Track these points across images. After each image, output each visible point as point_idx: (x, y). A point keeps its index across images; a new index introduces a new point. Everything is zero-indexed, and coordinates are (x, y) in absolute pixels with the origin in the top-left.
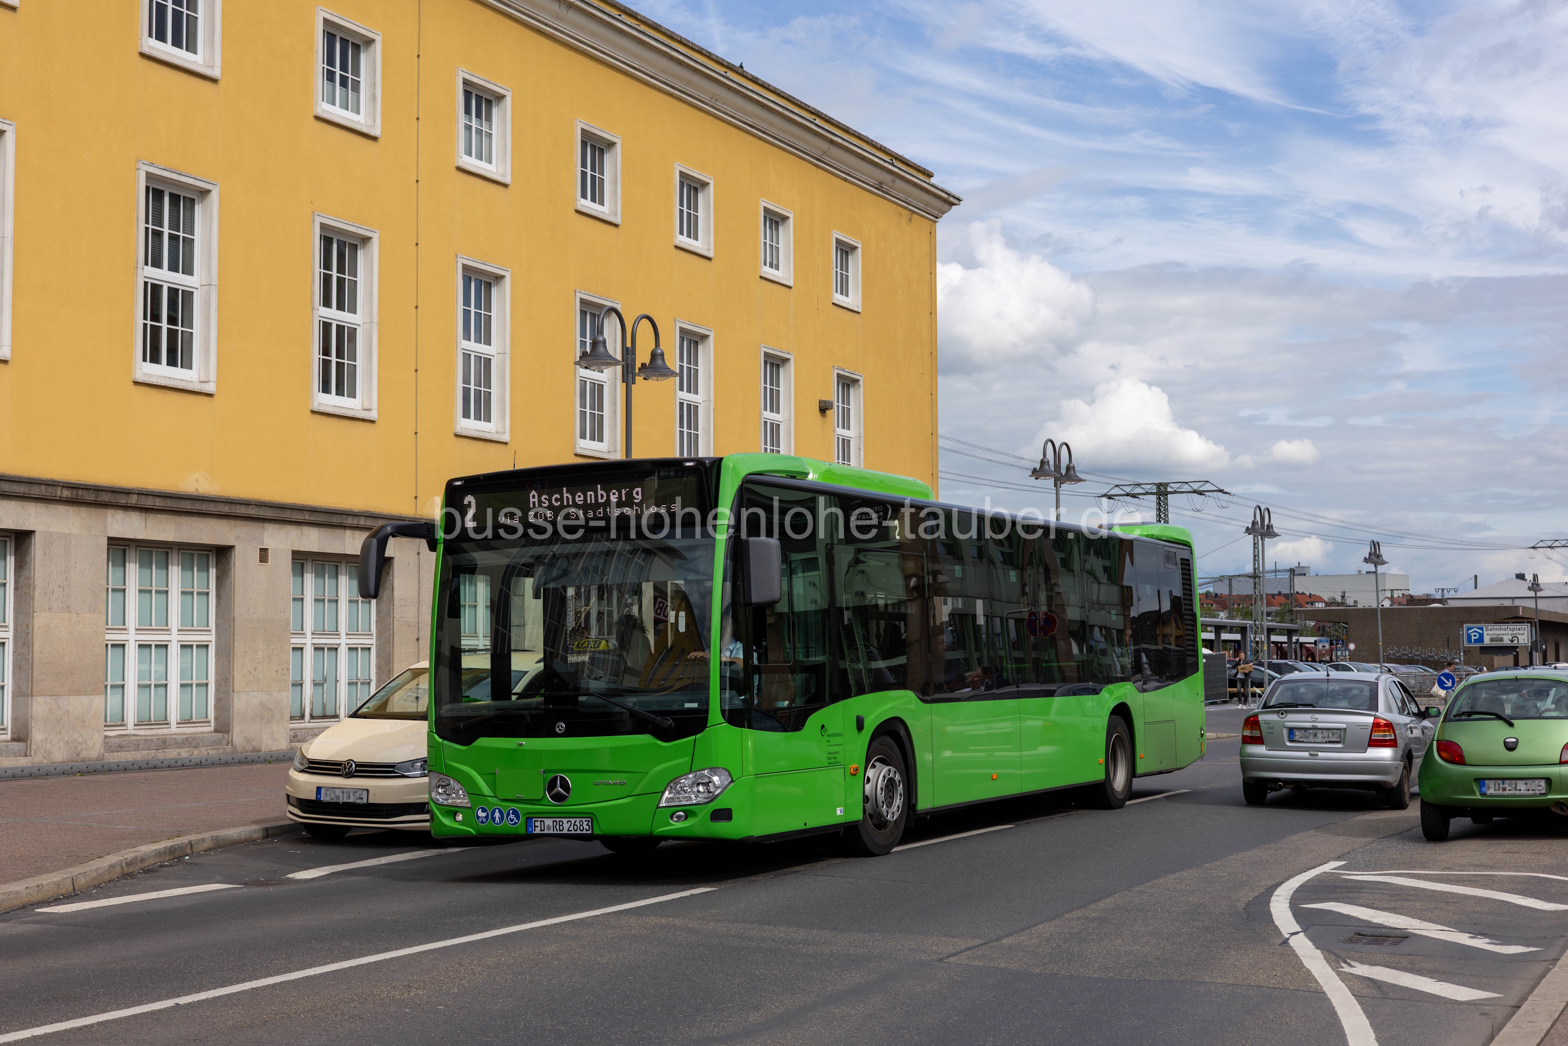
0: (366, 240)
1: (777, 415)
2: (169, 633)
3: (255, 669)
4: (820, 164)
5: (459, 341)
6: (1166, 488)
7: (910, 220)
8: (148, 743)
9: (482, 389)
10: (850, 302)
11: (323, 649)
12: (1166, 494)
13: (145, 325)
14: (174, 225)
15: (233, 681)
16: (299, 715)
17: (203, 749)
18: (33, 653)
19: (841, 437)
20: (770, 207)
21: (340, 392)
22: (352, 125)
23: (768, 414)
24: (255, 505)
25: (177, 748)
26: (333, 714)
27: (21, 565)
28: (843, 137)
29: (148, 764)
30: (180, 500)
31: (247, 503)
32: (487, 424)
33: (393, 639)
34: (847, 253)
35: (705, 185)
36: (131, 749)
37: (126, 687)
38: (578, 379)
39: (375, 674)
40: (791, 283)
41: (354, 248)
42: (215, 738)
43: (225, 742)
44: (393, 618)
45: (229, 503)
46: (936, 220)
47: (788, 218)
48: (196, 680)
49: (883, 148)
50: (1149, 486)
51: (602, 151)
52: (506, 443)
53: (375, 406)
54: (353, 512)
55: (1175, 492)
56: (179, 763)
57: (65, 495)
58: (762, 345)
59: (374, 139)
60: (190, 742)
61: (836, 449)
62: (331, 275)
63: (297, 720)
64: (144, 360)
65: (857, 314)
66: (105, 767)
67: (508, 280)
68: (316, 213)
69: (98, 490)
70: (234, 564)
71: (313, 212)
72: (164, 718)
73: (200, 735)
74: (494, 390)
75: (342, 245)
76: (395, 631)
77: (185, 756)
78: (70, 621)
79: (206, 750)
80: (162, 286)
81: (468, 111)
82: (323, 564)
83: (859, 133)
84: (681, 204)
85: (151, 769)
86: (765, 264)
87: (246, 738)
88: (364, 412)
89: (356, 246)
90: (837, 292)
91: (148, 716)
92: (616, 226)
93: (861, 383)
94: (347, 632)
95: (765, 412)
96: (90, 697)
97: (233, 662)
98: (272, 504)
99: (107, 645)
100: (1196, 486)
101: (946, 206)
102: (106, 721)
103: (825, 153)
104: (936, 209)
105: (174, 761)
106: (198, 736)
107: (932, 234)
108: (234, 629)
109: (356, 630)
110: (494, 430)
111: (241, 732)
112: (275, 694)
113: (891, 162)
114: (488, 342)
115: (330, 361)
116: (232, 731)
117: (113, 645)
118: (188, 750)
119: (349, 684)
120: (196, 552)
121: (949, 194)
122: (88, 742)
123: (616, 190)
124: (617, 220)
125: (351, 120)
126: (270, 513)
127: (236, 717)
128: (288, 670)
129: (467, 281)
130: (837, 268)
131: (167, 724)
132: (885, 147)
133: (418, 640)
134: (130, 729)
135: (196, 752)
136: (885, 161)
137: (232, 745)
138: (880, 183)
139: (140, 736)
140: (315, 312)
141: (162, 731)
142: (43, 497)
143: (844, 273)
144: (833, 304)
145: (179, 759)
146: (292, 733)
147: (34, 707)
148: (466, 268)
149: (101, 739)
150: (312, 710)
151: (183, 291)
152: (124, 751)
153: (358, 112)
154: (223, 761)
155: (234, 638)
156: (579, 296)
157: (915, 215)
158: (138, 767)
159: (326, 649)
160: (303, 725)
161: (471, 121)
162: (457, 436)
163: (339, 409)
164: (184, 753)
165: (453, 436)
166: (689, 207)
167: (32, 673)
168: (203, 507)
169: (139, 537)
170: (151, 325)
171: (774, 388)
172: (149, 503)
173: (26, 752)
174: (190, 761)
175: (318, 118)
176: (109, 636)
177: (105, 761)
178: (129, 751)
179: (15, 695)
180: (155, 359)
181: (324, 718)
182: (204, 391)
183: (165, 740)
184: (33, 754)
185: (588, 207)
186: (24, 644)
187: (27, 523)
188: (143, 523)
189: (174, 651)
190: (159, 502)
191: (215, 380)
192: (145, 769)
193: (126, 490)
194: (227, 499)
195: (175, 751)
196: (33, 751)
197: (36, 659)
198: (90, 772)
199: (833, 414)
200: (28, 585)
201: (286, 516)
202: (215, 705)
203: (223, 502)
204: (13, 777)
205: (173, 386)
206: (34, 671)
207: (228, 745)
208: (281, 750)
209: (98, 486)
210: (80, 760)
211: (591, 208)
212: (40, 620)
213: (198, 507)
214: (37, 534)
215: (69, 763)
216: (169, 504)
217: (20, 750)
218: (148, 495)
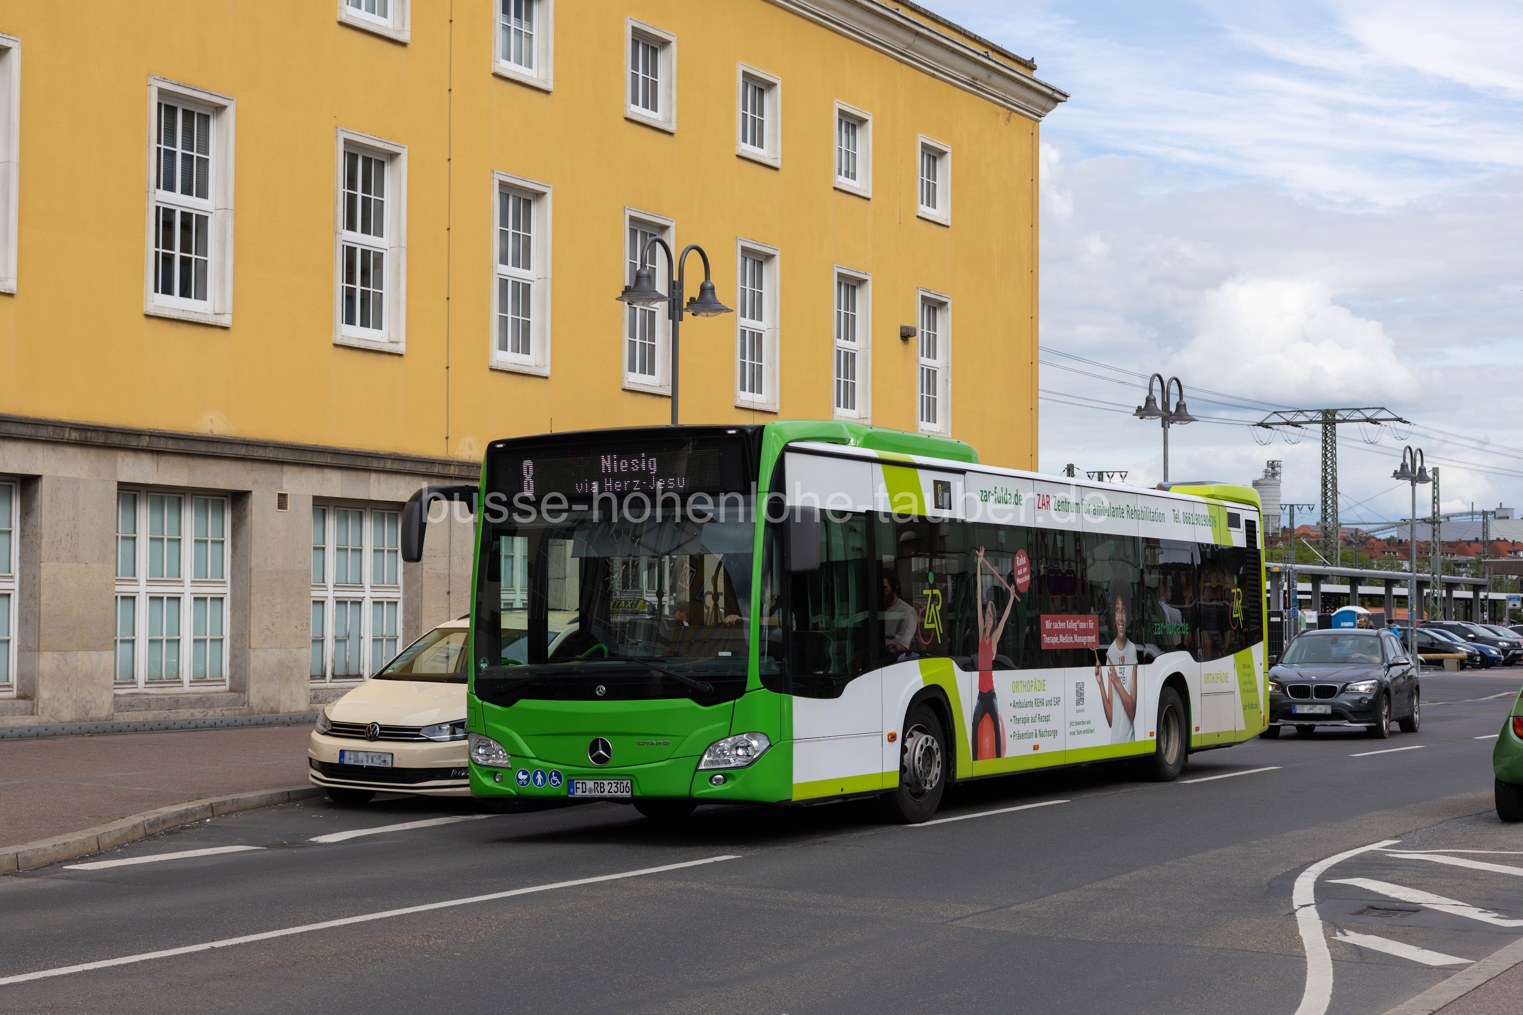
0: (393, 156)
1: (853, 343)
2: (182, 584)
3: (273, 624)
4: (905, 58)
5: (494, 265)
6: (1334, 416)
7: (1009, 120)
8: (161, 702)
9: (521, 318)
10: (938, 215)
11: (346, 602)
12: (1334, 422)
13: (157, 253)
14: (188, 144)
15: (250, 637)
16: (320, 674)
17: (218, 710)
18: (40, 605)
19: (925, 367)
20: (845, 109)
21: (365, 323)
22: (379, 30)
23: (842, 343)
24: (273, 447)
25: (191, 708)
26: (356, 673)
27: (27, 511)
28: (931, 28)
29: (159, 725)
30: (194, 441)
31: (264, 445)
32: (526, 356)
33: (422, 593)
34: (934, 158)
35: (771, 86)
36: (142, 708)
37: (136, 642)
39: (402, 630)
40: (868, 195)
41: (380, 165)
42: (231, 698)
43: (241, 702)
44: (422, 569)
45: (245, 444)
46: (1039, 119)
47: (866, 121)
48: (210, 635)
49: (977, 38)
50: (1315, 414)
51: (655, 51)
52: (546, 378)
53: (403, 338)
55: (1345, 420)
56: (192, 725)
57: (73, 438)
58: (835, 264)
59: (403, 44)
60: (203, 701)
61: (918, 382)
62: (356, 195)
63: (317, 679)
64: (156, 291)
65: (945, 228)
66: (115, 727)
67: (549, 198)
68: (341, 127)
69: (108, 432)
70: (251, 510)
71: (337, 127)
72: (176, 677)
73: (215, 695)
74: (534, 319)
75: (367, 161)
76: (424, 584)
77: (198, 717)
78: (78, 571)
79: (221, 711)
80: (174, 211)
81: (506, 10)
82: (346, 511)
83: (950, 23)
84: (745, 109)
85: (164, 730)
86: (839, 174)
88: (391, 344)
89: (382, 162)
90: (922, 203)
91: (159, 674)
92: (671, 134)
93: (949, 306)
94: (372, 585)
95: (838, 340)
96: (100, 652)
97: (250, 615)
98: (292, 446)
99: (116, 597)
100: (1368, 413)
101: (1051, 103)
102: (115, 679)
103: (909, 46)
104: (1038, 106)
105: (188, 722)
106: (212, 695)
107: (1031, 137)
108: (251, 582)
109: (381, 582)
110: (533, 363)
111: (259, 692)
112: (294, 651)
113: (986, 54)
114: (527, 266)
115: (355, 289)
116: (249, 690)
117: (122, 597)
118: (201, 710)
119: (374, 640)
120: (210, 498)
121: (1053, 90)
122: (97, 701)
123: (671, 94)
124: (672, 128)
125: (378, 25)
126: (289, 456)
127: (252, 676)
128: (308, 625)
129: (504, 197)
130: (923, 175)
131: (180, 682)
132: (980, 38)
133: (448, 593)
134: (141, 687)
135: (210, 713)
136: (979, 54)
137: (248, 706)
138: (972, 78)
139: (152, 694)
140: (339, 236)
141: (175, 690)
142: (50, 439)
143: (931, 181)
144: (917, 216)
145: (192, 720)
146: (313, 693)
147: (41, 663)
148: (502, 184)
149: (111, 698)
150: (333, 668)
151: (196, 215)
152: (134, 711)
153: (385, 15)
154: (238, 723)
155: (251, 591)
156: (628, 213)
157: (1014, 114)
158: (149, 728)
159: (349, 603)
160: (323, 685)
161: (509, 22)
162: (492, 370)
163: (364, 342)
164: (198, 714)
165: (488, 371)
166: (753, 111)
167: (39, 627)
168: (218, 449)
169: (151, 481)
170: (163, 253)
171: (849, 313)
172: (161, 446)
173: (32, 711)
174: (204, 723)
175: (341, 24)
176: (118, 588)
177: (115, 721)
178: (140, 711)
179: (21, 650)
180: (167, 290)
181: (347, 678)
182: (219, 325)
183: (178, 700)
184: (40, 713)
185: (639, 114)
186: (31, 596)
187: (34, 467)
188: (155, 466)
189: (187, 603)
190: (172, 444)
191: (231, 312)
192: (157, 730)
193: (137, 431)
194: (244, 441)
195: (188, 712)
196: (40, 709)
197: (43, 612)
198: (99, 733)
199: (916, 341)
200: (35, 533)
201: (306, 459)
202: (230, 662)
203: (239, 444)
204: (21, 737)
205: (186, 319)
206: (41, 625)
207: (243, 706)
208: (301, 711)
209: (107, 428)
210: (88, 720)
211: (642, 115)
212: (47, 571)
213: (213, 449)
214: (44, 478)
215: (78, 723)
216: (182, 446)
217: (26, 708)
218: (160, 436)
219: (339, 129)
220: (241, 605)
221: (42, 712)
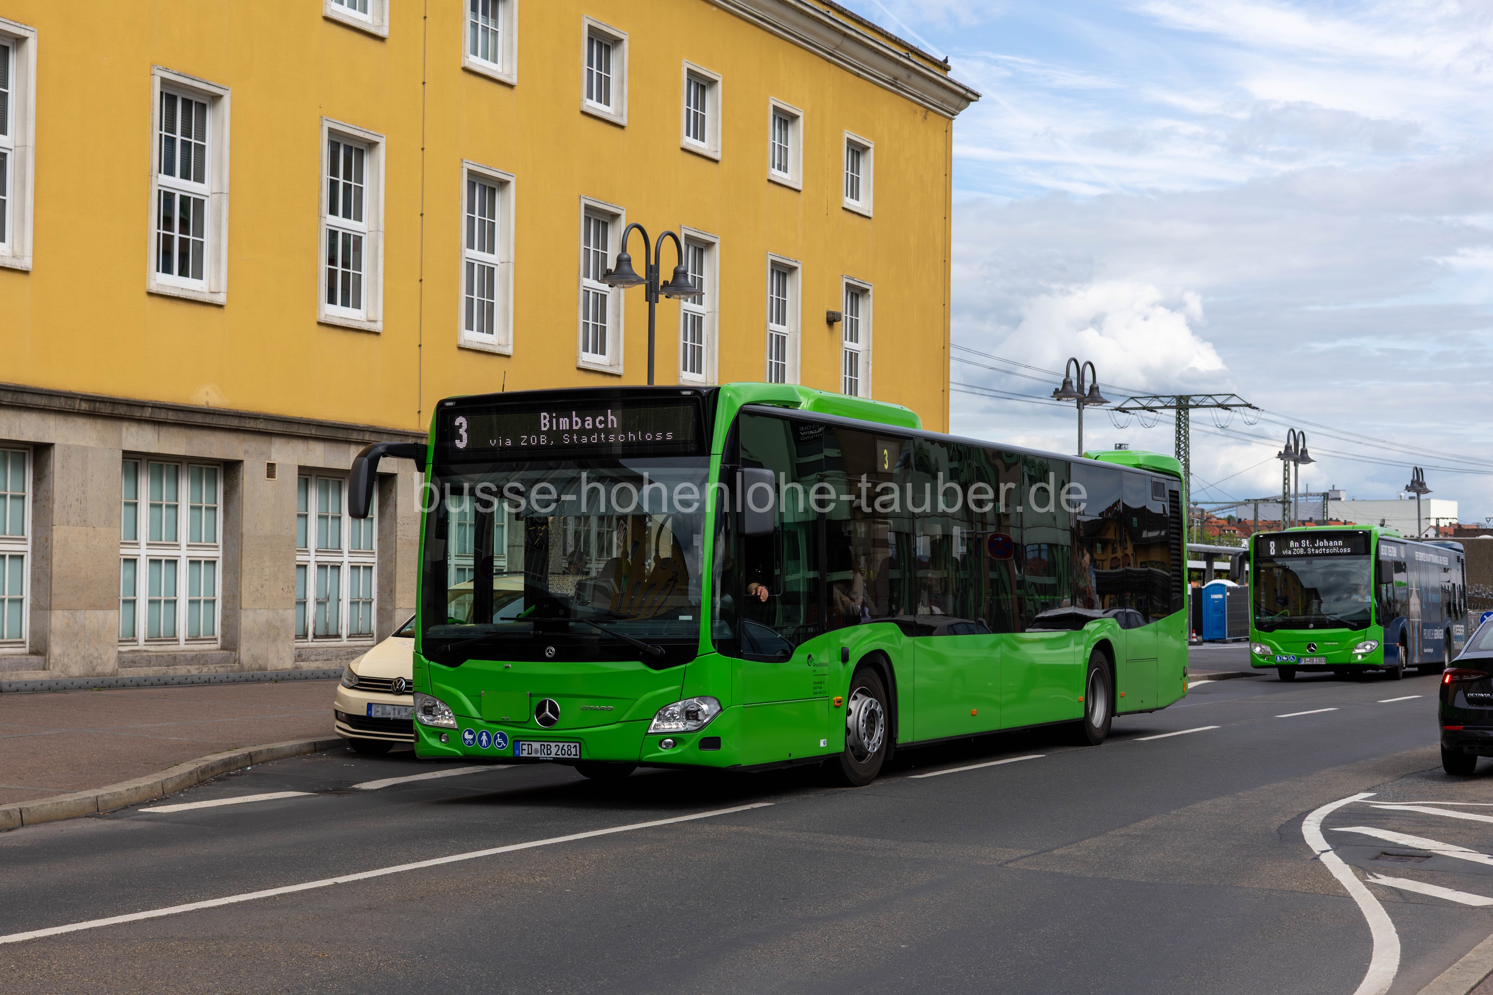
0: (372, 145)
1: (783, 327)
2: (179, 548)
3: (262, 586)
4: (833, 59)
5: (463, 249)
6: (1187, 402)
7: (925, 118)
8: (160, 659)
9: (485, 299)
10: (861, 207)
12: (1187, 408)
13: (159, 234)
14: (186, 132)
15: (241, 598)
16: (303, 634)
17: (212, 667)
18: (52, 566)
19: (848, 351)
20: (779, 105)
21: (345, 303)
22: (361, 25)
23: (774, 326)
24: (264, 419)
25: (187, 665)
26: (335, 634)
27: (40, 477)
28: (857, 30)
29: (159, 680)
30: (192, 414)
31: (255, 417)
32: (490, 335)
33: (396, 558)
34: (858, 153)
35: (713, 82)
36: (143, 665)
37: (137, 602)
38: (582, 289)
39: (376, 593)
40: (799, 187)
41: (360, 153)
42: (223, 655)
43: (232, 660)
44: (396, 536)
45: (238, 416)
46: (953, 117)
47: (797, 117)
48: (204, 596)
49: (898, 40)
50: (1169, 399)
51: (608, 49)
52: (508, 356)
53: (380, 317)
54: (358, 427)
55: (1197, 406)
56: (189, 680)
57: (83, 408)
58: (769, 253)
59: (382, 39)
60: (199, 659)
61: (844, 364)
62: (338, 181)
63: (300, 639)
64: (158, 270)
65: (867, 220)
66: (119, 682)
67: (512, 186)
68: (324, 118)
69: (115, 403)
70: (243, 479)
71: (322, 117)
72: (172, 634)
73: (209, 653)
74: (498, 301)
75: (349, 150)
76: (398, 550)
77: (194, 674)
78: (87, 535)
79: (214, 668)
80: (174, 194)
81: (474, 8)
82: (326, 480)
83: (873, 25)
84: (689, 104)
85: (163, 685)
86: (774, 167)
87: (253, 656)
88: (369, 323)
89: (362, 151)
90: (847, 196)
91: (157, 632)
92: (622, 127)
93: (871, 293)
94: (350, 550)
95: (771, 324)
96: (104, 612)
97: (241, 576)
98: (280, 418)
99: (120, 560)
100: (1220, 400)
101: (964, 102)
102: (119, 637)
103: (837, 47)
104: (952, 105)
105: (185, 678)
106: (206, 653)
107: (948, 132)
108: (242, 546)
109: (357, 547)
110: (496, 342)
111: (249, 650)
112: (281, 611)
113: (907, 56)
114: (492, 251)
115: (336, 270)
116: (240, 649)
117: (125, 560)
118: (198, 666)
119: (352, 603)
120: (204, 466)
121: (966, 90)
122: (103, 657)
123: (623, 89)
124: (623, 121)
125: (360, 21)
126: (278, 428)
127: (243, 635)
128: (293, 587)
129: (471, 185)
130: (847, 170)
131: (176, 640)
132: (900, 40)
134: (141, 645)
135: (205, 669)
136: (899, 53)
137: (239, 663)
138: (894, 78)
139: (153, 652)
140: (323, 220)
141: (171, 648)
142: (62, 409)
143: (855, 175)
144: (844, 208)
145: (189, 676)
146: (297, 652)
147: (53, 621)
148: (471, 173)
149: (115, 654)
150: (315, 629)
151: (194, 198)
152: (136, 667)
153: (366, 12)
154: (230, 679)
155: (242, 555)
156: (583, 201)
157: (930, 112)
158: (150, 684)
159: (329, 567)
160: (306, 645)
161: (477, 19)
162: (460, 348)
163: (345, 320)
164: (194, 670)
165: (456, 349)
166: (696, 107)
167: (51, 587)
168: (214, 421)
169: (152, 451)
170: (163, 234)
171: (781, 298)
172: (162, 416)
173: (44, 666)
174: (199, 678)
175: (327, 19)
176: (122, 551)
177: (118, 677)
178: (141, 667)
179: (33, 609)
180: (167, 269)
181: (326, 638)
182: (215, 303)
183: (176, 657)
184: (51, 668)
185: (594, 108)
186: (43, 557)
187: (47, 436)
188: (156, 436)
189: (183, 566)
190: (173, 415)
191: (226, 291)
192: (157, 685)
193: (141, 402)
194: (237, 413)
195: (185, 668)
196: (51, 665)
197: (54, 573)
198: (105, 687)
199: (841, 327)
200: (47, 498)
201: (292, 430)
202: (222, 622)
203: (232, 416)
204: (34, 691)
205: (185, 297)
206: (53, 585)
207: (234, 663)
208: (286, 669)
209: (114, 399)
210: (95, 675)
211: (597, 109)
212: (59, 534)
213: (209, 420)
214: (56, 447)
215: (85, 678)
216: (181, 417)
217: (38, 663)
218: (162, 408)
219: (324, 119)
220: (233, 569)
221: (54, 667)
